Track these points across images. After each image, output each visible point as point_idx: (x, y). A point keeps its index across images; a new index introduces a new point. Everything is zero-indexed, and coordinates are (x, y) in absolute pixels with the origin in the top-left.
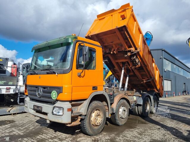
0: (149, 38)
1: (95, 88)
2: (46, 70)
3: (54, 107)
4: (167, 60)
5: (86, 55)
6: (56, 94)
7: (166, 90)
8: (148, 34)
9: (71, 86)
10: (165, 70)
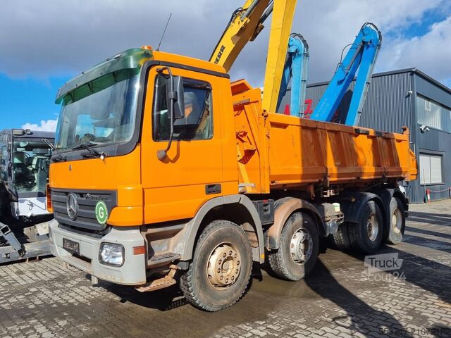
0: (371, 42)
1: (212, 189)
2: (82, 147)
3: (103, 244)
4: (429, 99)
5: (175, 100)
6: (104, 211)
7: (428, 182)
8: (368, 29)
9: (140, 187)
10: (423, 128)
